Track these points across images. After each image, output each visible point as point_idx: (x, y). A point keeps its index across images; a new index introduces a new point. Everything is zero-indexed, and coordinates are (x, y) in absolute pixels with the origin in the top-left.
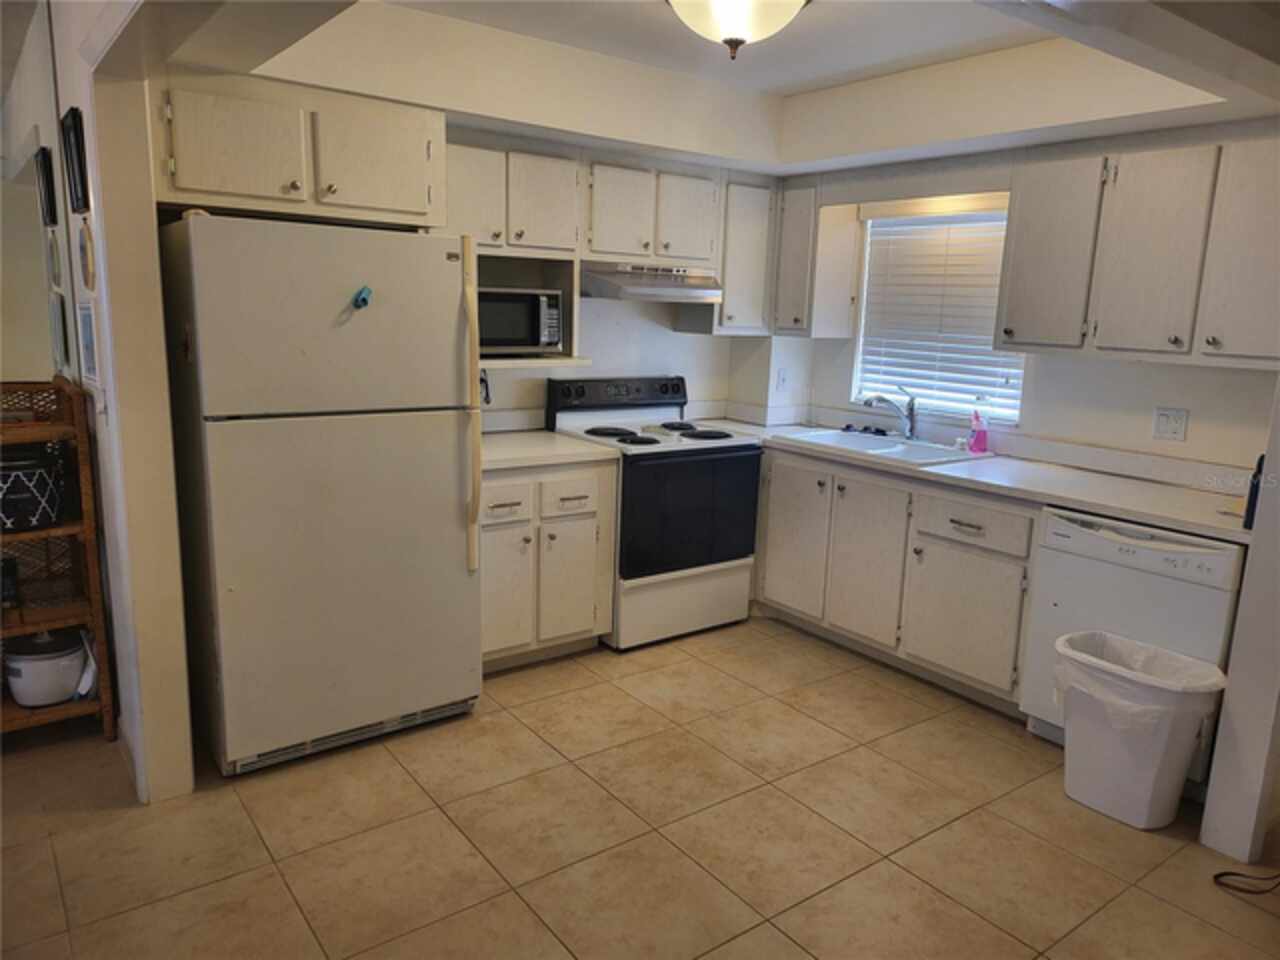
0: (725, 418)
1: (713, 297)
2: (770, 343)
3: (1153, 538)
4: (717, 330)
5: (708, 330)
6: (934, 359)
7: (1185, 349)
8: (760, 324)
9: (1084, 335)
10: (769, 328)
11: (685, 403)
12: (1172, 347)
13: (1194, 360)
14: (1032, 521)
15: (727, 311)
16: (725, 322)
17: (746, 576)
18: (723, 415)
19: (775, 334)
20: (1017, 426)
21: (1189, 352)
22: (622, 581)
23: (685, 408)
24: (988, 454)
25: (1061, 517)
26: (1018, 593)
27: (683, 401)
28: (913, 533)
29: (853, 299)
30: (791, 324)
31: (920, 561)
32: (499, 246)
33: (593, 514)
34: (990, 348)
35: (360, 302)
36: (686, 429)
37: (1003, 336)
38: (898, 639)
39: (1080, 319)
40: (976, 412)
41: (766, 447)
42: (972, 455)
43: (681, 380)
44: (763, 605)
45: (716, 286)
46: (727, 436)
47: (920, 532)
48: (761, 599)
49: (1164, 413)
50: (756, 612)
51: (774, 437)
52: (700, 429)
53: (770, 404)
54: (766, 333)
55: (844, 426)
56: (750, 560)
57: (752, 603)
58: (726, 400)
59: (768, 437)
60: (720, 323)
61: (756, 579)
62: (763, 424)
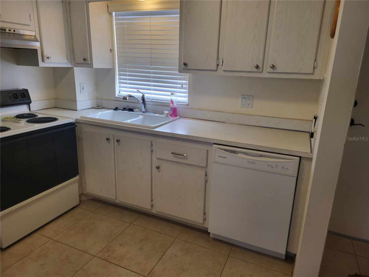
0: (56, 107)
1: (37, 45)
3: (261, 156)
4: (41, 64)
5: (36, 63)
6: (150, 77)
7: (260, 70)
8: (65, 61)
9: (218, 65)
10: (72, 64)
11: (31, 102)
12: (255, 70)
13: (265, 75)
14: (208, 151)
15: (46, 54)
16: (46, 59)
17: (76, 186)
18: (55, 106)
19: (75, 66)
20: (187, 105)
21: (262, 72)
23: (31, 105)
24: (178, 117)
25: (222, 149)
26: (204, 182)
27: (30, 101)
28: (154, 159)
29: (111, 50)
30: (83, 62)
31: (159, 171)
34: (178, 72)
36: (31, 118)
37: (183, 66)
38: (152, 206)
39: (216, 59)
40: (171, 100)
41: (77, 122)
42: (172, 119)
43: (27, 90)
44: (86, 195)
45: (36, 40)
46: (55, 119)
47: (157, 159)
48: (85, 193)
49: (244, 97)
50: (84, 198)
51: (81, 117)
52: (40, 116)
53: (77, 100)
54: (70, 66)
55: (115, 108)
56: (77, 178)
58: (55, 99)
59: (78, 117)
60: (43, 61)
61: (81, 184)
62: (76, 109)
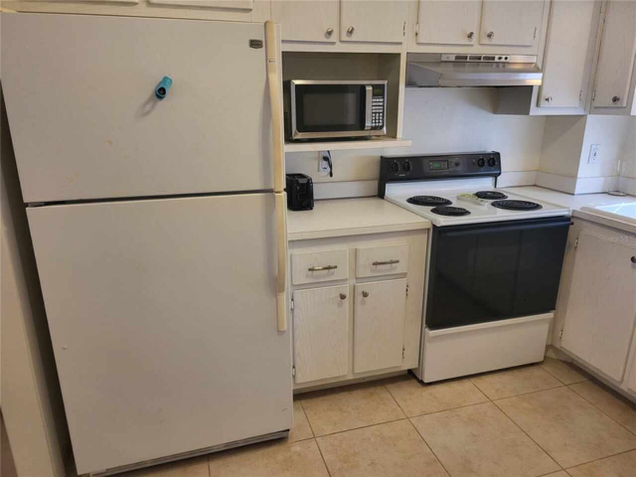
0: (535, 185)
1: (533, 80)
2: (586, 119)
4: (534, 111)
5: (525, 111)
8: (576, 103)
10: (585, 110)
11: (499, 174)
15: (545, 93)
16: (543, 103)
17: (545, 328)
18: (533, 184)
19: (590, 114)
22: (427, 330)
23: (499, 178)
27: (498, 172)
30: (610, 104)
32: (333, 43)
33: (403, 275)
36: (497, 199)
41: (573, 217)
43: (498, 154)
44: (558, 351)
45: (537, 70)
46: (536, 207)
48: (557, 346)
50: (551, 354)
51: (582, 208)
52: (510, 198)
53: (579, 176)
54: (582, 113)
56: (550, 315)
57: (549, 347)
58: (537, 170)
59: (577, 208)
60: (538, 105)
61: (554, 329)
62: (572, 192)
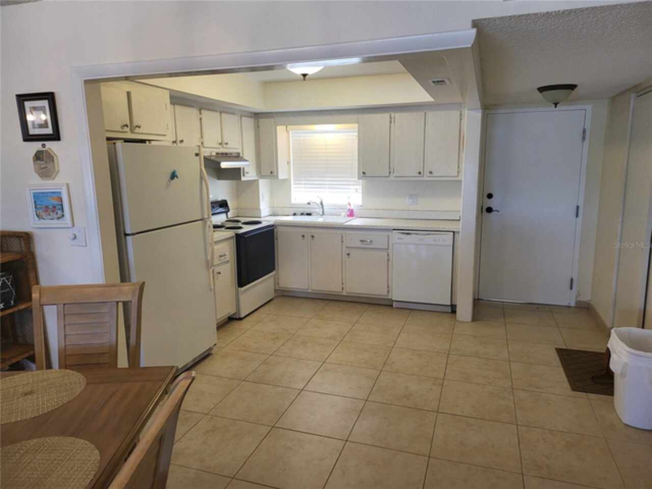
1: (241, 165)
2: (258, 182)
3: (428, 234)
4: (243, 179)
5: (239, 179)
6: (325, 184)
7: (422, 175)
8: (256, 175)
9: (390, 173)
10: (258, 177)
11: (229, 211)
12: (419, 175)
13: (426, 178)
14: (388, 236)
15: (245, 171)
16: (246, 175)
19: (261, 178)
20: (362, 206)
21: (423, 176)
22: (239, 289)
24: (354, 217)
25: (399, 233)
26: (386, 260)
27: (227, 210)
28: (344, 248)
29: (288, 163)
30: (269, 174)
31: (349, 258)
33: (228, 262)
34: (356, 179)
35: (173, 176)
37: (362, 174)
38: (343, 288)
39: (388, 167)
40: (349, 203)
42: (350, 218)
43: (228, 201)
45: (241, 158)
46: (259, 223)
47: (347, 247)
49: (411, 196)
53: (261, 208)
54: (256, 178)
55: (293, 213)
57: (275, 290)
58: (237, 208)
60: (244, 175)
61: (276, 279)
62: (259, 216)
